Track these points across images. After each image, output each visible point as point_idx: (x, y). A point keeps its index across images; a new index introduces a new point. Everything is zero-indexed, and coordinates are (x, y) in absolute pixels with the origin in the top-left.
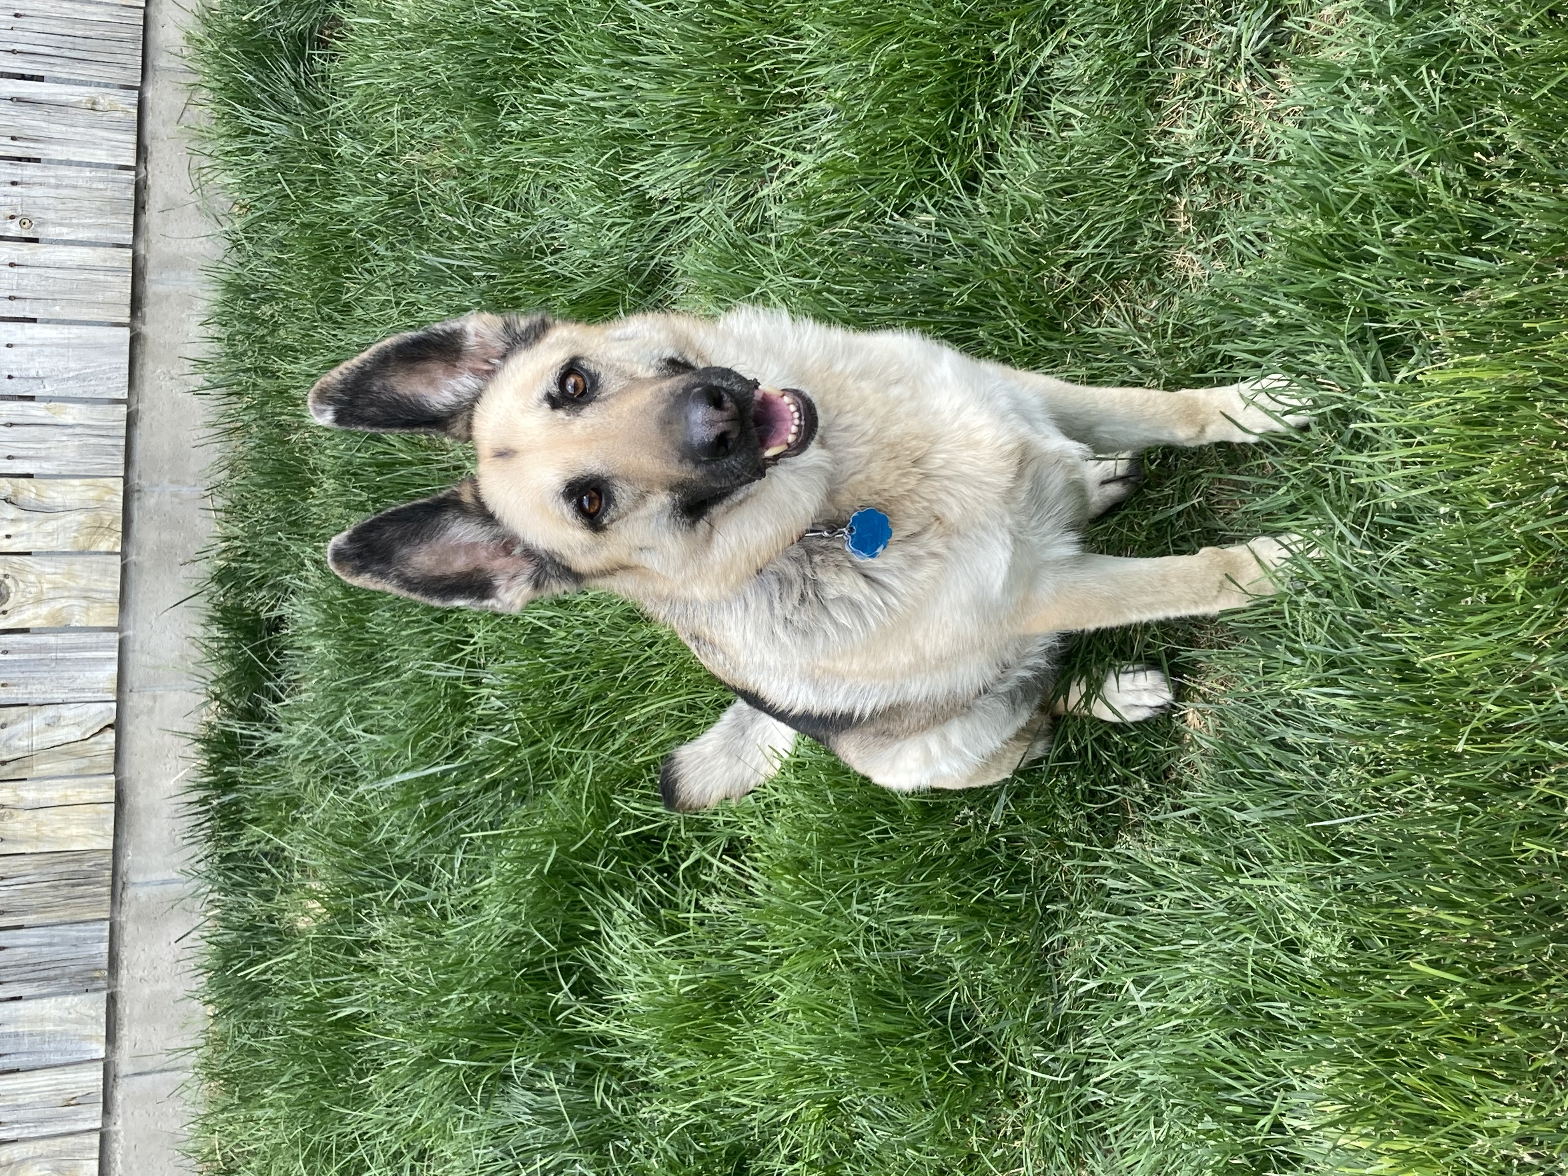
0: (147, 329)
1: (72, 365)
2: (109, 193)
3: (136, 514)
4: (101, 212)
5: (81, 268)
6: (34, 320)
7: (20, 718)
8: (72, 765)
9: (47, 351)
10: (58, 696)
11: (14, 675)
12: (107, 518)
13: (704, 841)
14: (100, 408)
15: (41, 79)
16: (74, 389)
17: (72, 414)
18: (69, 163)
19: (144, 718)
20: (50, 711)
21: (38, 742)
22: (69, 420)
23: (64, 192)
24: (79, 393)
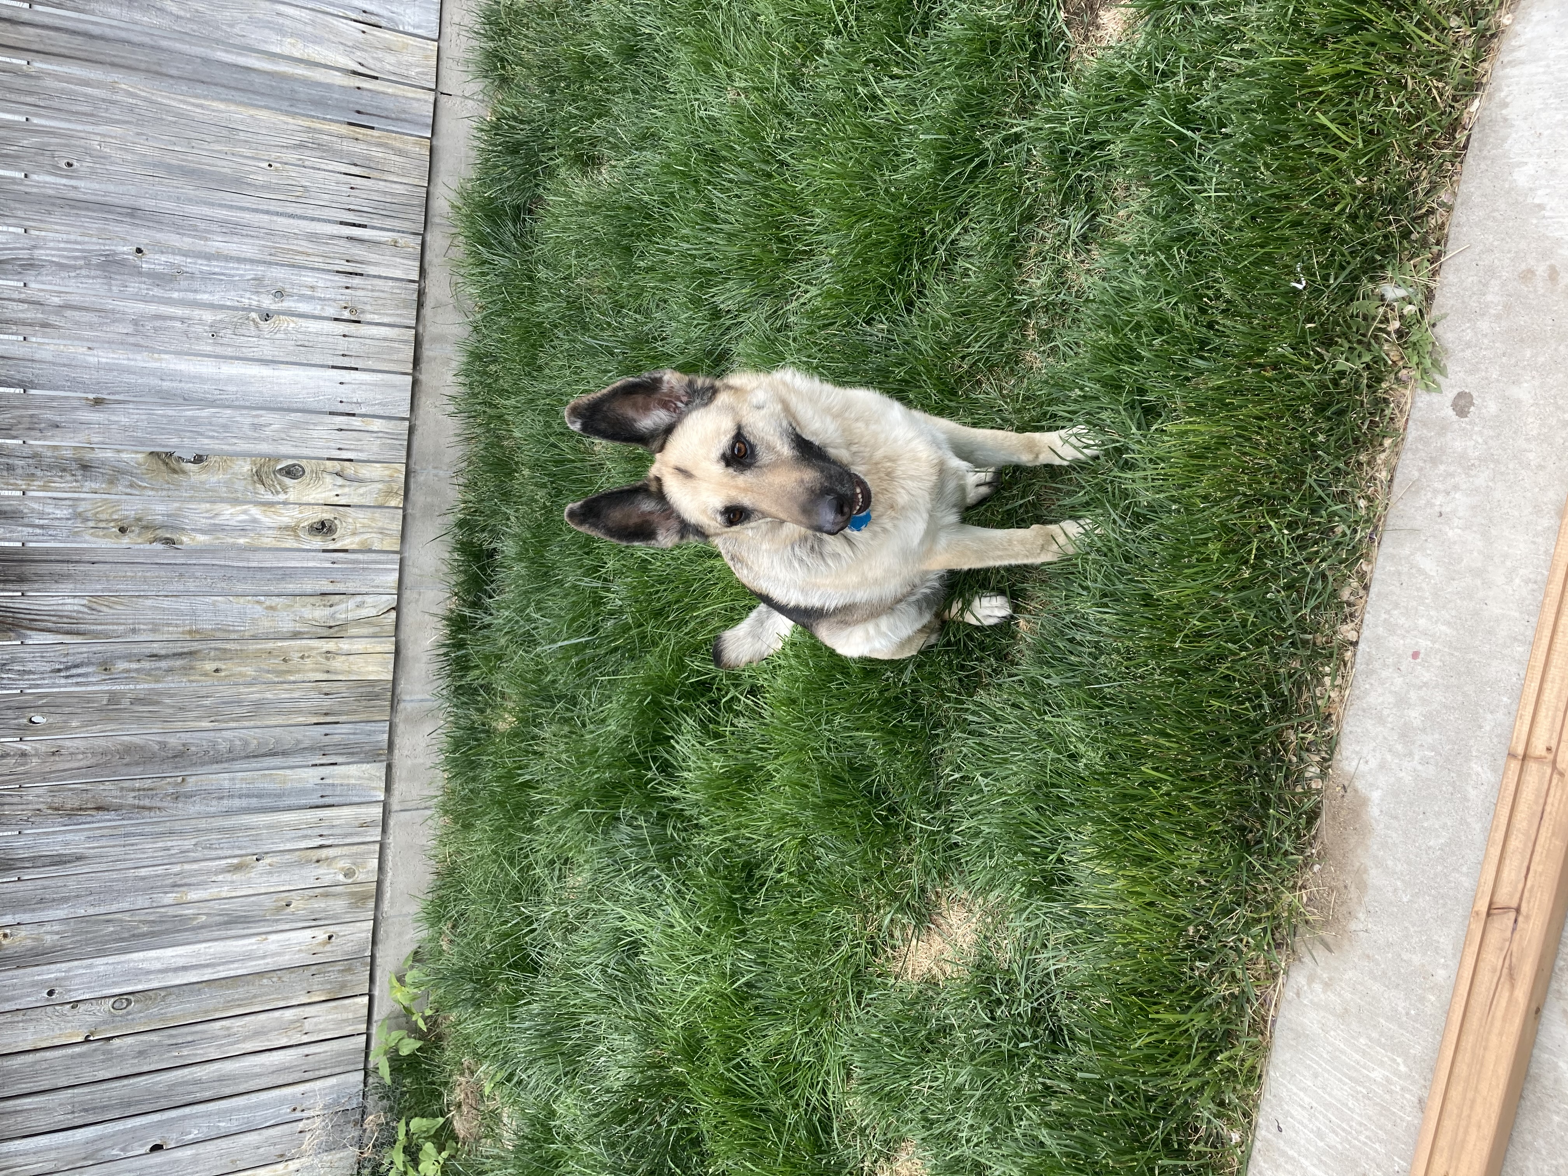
0: (423, 377)
1: (378, 396)
2: (403, 296)
3: (412, 486)
4: (397, 307)
5: (385, 339)
6: (357, 369)
7: (341, 601)
8: (371, 630)
9: (364, 387)
10: (364, 590)
11: (338, 576)
12: (395, 486)
13: (736, 686)
14: (394, 422)
15: (365, 226)
16: (378, 410)
17: (377, 425)
18: (380, 277)
19: (413, 605)
20: (359, 599)
21: (351, 616)
22: (375, 429)
23: (376, 294)
24: (381, 413)
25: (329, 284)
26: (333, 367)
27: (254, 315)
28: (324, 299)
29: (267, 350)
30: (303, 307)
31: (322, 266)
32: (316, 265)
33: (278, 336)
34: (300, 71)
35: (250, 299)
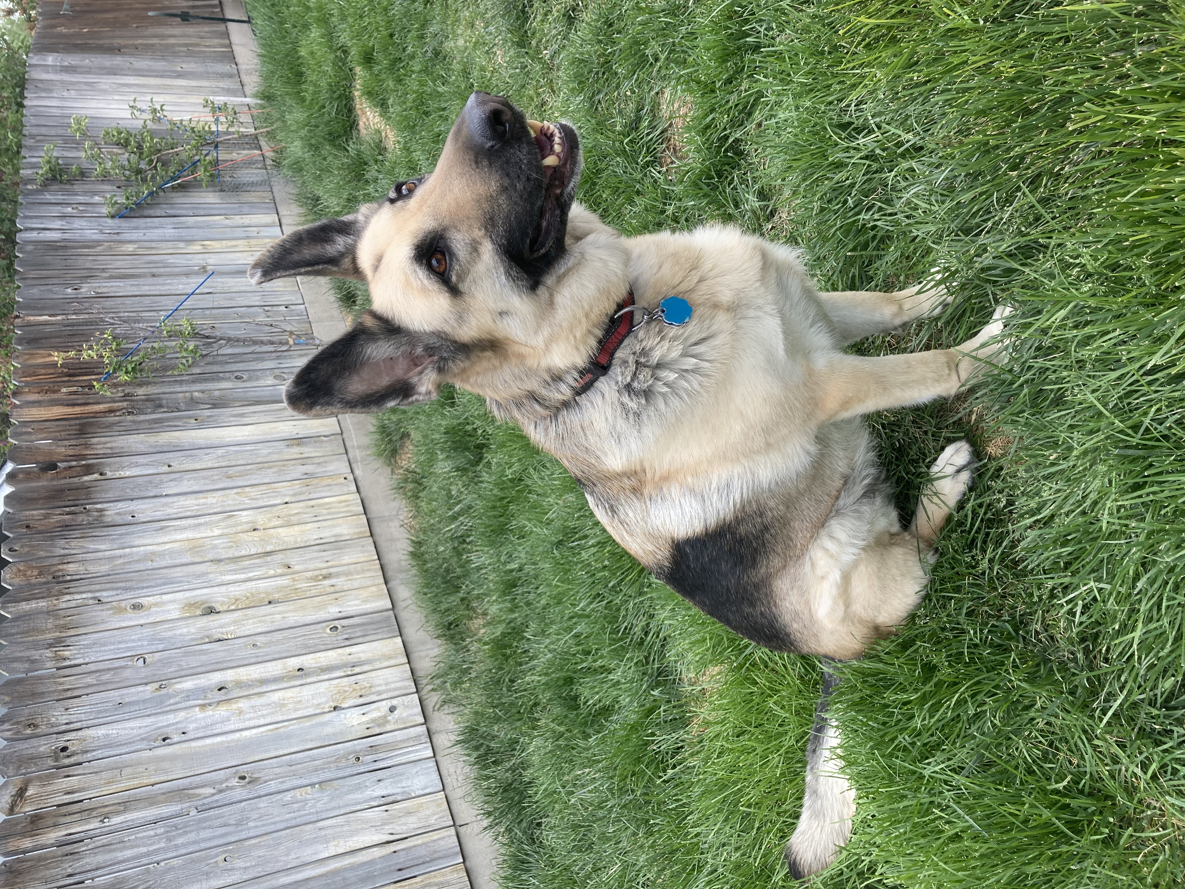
34: (347, 861)
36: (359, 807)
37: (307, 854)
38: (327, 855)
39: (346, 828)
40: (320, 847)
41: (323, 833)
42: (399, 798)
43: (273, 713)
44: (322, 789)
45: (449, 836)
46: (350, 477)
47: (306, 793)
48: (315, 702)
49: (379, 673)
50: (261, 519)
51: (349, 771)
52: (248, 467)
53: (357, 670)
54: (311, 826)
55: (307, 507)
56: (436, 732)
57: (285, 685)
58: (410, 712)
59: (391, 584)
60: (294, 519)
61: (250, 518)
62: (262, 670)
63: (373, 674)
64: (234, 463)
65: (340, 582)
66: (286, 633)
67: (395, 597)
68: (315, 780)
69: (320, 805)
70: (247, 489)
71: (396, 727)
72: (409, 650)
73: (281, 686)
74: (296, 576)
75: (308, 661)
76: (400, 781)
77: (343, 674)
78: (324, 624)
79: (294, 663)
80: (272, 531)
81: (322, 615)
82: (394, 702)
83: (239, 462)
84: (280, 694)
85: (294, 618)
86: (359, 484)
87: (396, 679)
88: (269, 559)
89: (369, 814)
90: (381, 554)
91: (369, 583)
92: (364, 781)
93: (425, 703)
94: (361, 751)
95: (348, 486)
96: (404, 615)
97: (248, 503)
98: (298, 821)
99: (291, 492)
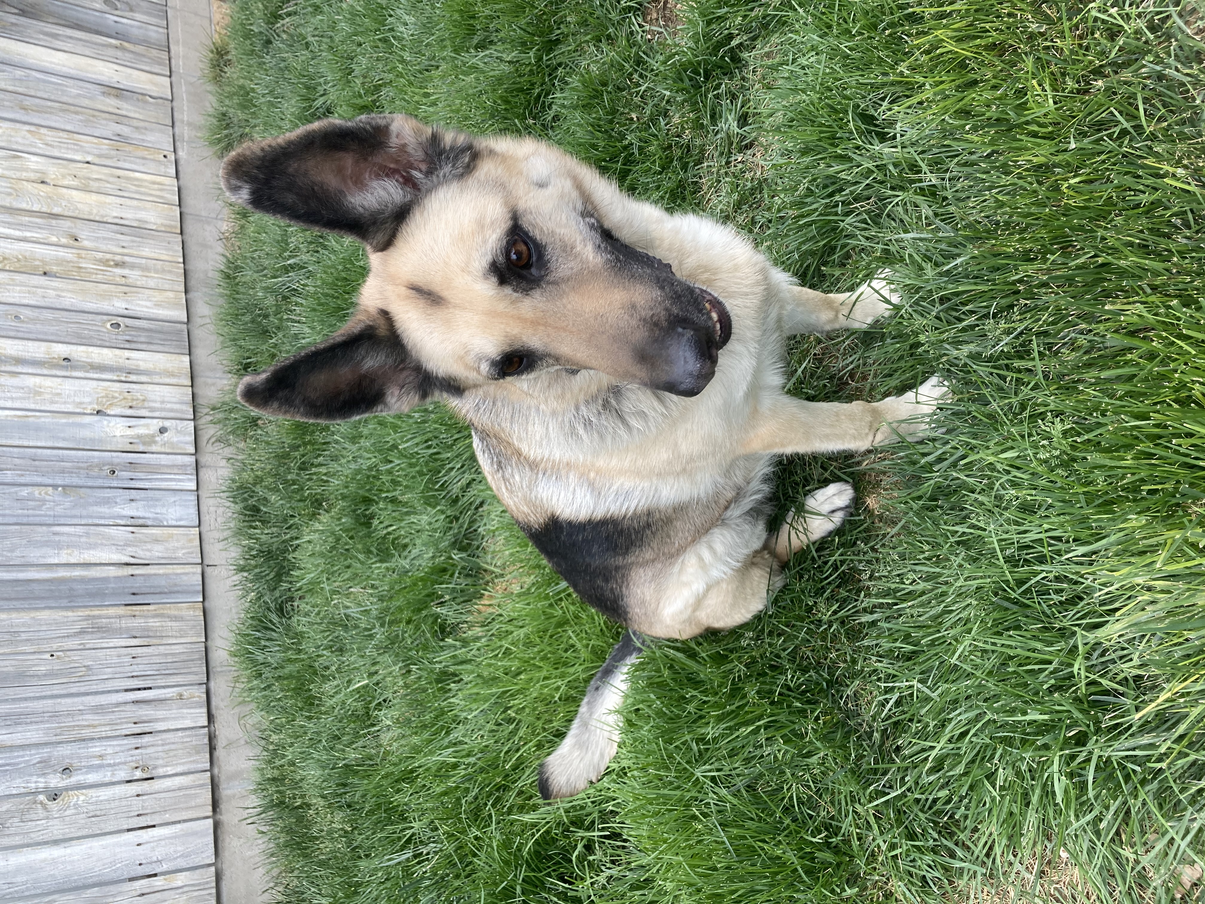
0: (224, 818)
1: (179, 848)
2: (194, 743)
4: (190, 754)
5: (179, 789)
6: (154, 826)
9: (163, 843)
14: (198, 871)
15: (150, 688)
16: (182, 863)
17: (181, 879)
18: (169, 731)
22: (179, 883)
23: (167, 747)
24: (185, 865)
25: (118, 749)
26: (129, 830)
27: (42, 797)
28: (115, 765)
29: (57, 829)
30: (92, 778)
31: (109, 734)
32: (104, 734)
33: (68, 813)
34: (78, 573)
35: (38, 782)
36: (102, 522)
37: (34, 555)
38: (56, 561)
39: (83, 540)
40: (50, 551)
41: (57, 538)
42: (149, 523)
43: (24, 398)
44: (65, 494)
45: (194, 573)
46: (172, 157)
47: (46, 493)
48: (77, 400)
49: (157, 388)
50: (53, 171)
51: (99, 482)
52: (49, 104)
53: (133, 378)
54: (44, 528)
55: (112, 176)
56: (205, 466)
57: (45, 372)
58: (182, 438)
59: (191, 295)
60: (94, 185)
61: (40, 167)
62: (21, 348)
63: (150, 387)
64: (33, 93)
65: (134, 275)
66: (58, 314)
67: (192, 310)
68: (60, 482)
69: (59, 510)
70: (43, 131)
71: (163, 450)
72: (195, 373)
73: (39, 371)
74: (83, 252)
75: (79, 352)
76: (156, 506)
77: (115, 378)
78: (105, 317)
79: (62, 350)
80: (64, 191)
81: (105, 306)
82: (167, 424)
83: (39, 94)
84: (38, 380)
85: (70, 300)
86: (180, 168)
87: (174, 400)
88: (54, 222)
89: (113, 531)
90: (188, 258)
91: (167, 287)
92: (115, 497)
93: (200, 433)
94: (118, 464)
95: (166, 166)
96: (198, 334)
97: (41, 148)
98: (31, 520)
99: (96, 151)
